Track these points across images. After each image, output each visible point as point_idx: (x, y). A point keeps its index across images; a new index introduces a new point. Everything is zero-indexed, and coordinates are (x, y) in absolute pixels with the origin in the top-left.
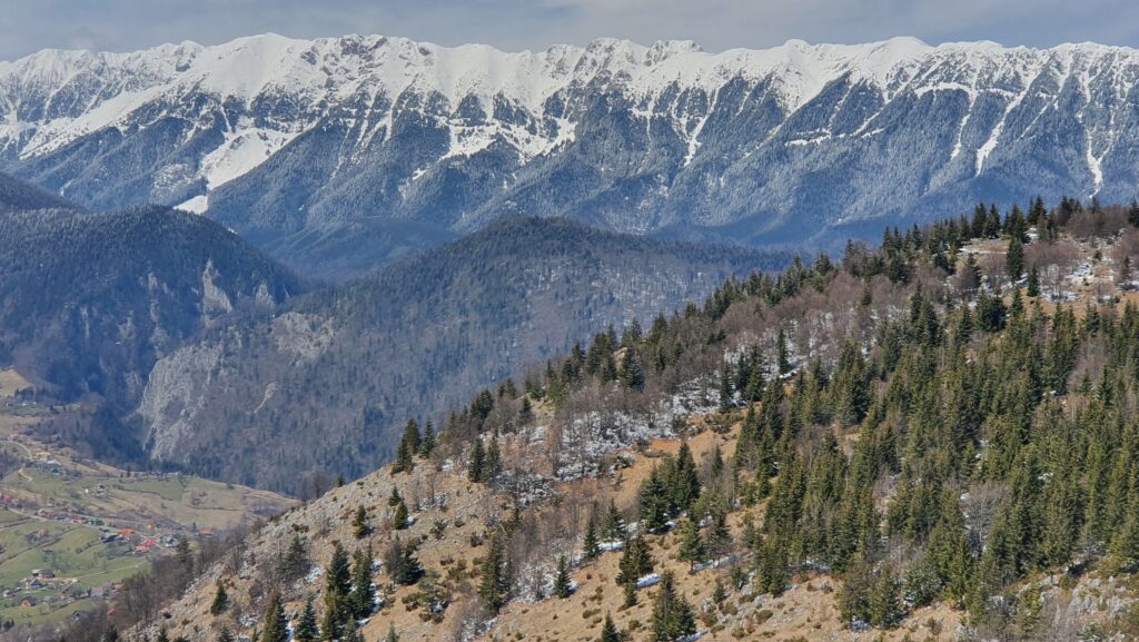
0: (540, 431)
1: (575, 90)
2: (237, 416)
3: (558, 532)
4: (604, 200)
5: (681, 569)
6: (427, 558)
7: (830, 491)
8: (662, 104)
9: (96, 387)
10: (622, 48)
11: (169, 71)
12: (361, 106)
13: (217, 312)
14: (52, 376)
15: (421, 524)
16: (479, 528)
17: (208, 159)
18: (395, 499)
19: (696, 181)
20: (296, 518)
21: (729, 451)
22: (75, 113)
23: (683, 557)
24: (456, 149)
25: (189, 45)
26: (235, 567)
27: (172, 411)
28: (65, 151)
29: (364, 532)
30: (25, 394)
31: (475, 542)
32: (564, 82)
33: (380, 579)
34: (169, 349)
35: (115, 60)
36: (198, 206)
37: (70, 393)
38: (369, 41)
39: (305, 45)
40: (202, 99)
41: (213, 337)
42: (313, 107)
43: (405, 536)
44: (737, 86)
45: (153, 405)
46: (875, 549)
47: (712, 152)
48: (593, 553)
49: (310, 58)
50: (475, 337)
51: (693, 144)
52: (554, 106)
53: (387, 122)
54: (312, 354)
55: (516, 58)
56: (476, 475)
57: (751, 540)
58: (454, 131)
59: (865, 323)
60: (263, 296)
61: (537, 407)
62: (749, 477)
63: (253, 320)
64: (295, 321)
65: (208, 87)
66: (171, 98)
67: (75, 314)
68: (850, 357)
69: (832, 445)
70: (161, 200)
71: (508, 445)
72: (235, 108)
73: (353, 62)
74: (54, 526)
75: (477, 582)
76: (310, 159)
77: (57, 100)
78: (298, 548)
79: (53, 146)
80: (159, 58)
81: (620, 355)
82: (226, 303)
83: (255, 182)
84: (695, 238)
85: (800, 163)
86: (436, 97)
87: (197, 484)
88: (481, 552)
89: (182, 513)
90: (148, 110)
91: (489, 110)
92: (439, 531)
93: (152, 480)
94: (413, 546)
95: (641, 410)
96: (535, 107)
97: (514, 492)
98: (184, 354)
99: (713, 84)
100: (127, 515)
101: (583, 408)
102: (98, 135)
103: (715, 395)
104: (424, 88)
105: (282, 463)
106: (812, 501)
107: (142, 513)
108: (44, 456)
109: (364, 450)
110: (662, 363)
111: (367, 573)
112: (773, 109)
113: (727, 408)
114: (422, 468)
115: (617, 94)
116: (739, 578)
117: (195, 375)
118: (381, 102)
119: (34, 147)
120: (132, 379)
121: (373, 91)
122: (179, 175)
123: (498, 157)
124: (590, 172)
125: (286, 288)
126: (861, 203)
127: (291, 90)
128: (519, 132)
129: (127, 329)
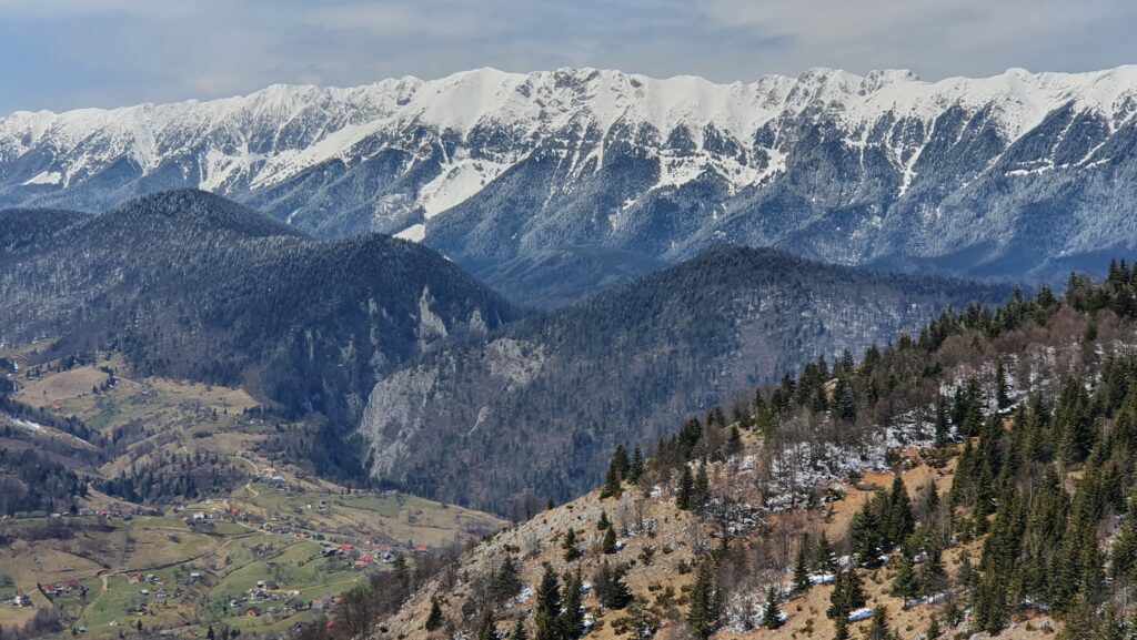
0: (748, 460)
1: (786, 120)
2: (451, 438)
3: (767, 563)
4: (815, 230)
5: (895, 605)
6: (636, 582)
7: (1051, 529)
8: (876, 133)
9: (320, 406)
10: (835, 78)
11: (391, 105)
12: (573, 137)
13: (433, 337)
14: (278, 395)
15: (629, 549)
16: (687, 556)
17: (426, 189)
18: (604, 523)
19: (911, 211)
20: (507, 538)
21: (945, 486)
22: (302, 145)
23: (896, 592)
24: (665, 179)
25: (410, 80)
26: (449, 585)
27: (390, 431)
28: (292, 182)
29: (573, 555)
30: (252, 413)
31: (683, 569)
32: (775, 113)
33: (589, 601)
34: (387, 372)
35: (341, 95)
36: (415, 234)
37: (295, 412)
38: (581, 75)
39: (519, 79)
40: (421, 132)
41: (430, 360)
42: (527, 138)
43: (613, 561)
44: (954, 116)
45: (372, 426)
46: (1099, 591)
47: (928, 182)
48: (803, 586)
49: (525, 91)
50: (684, 366)
51: (908, 174)
52: (764, 137)
53: (598, 152)
54: (523, 379)
55: (727, 88)
56: (684, 503)
57: (968, 576)
58: (664, 161)
59: (1089, 357)
60: (477, 321)
61: (746, 436)
62: (965, 513)
63: (467, 345)
64: (507, 347)
65: (427, 120)
66: (392, 131)
67: (300, 337)
68: (1073, 392)
69: (1054, 482)
70: (381, 229)
71: (716, 472)
72: (452, 139)
73: (566, 95)
74: (277, 540)
75: (685, 609)
76: (523, 188)
77: (286, 132)
78: (510, 568)
79: (281, 176)
80: (380, 92)
81: (831, 386)
82: (441, 329)
83: (470, 210)
84: (910, 269)
85: (1021, 193)
86: (647, 129)
87: (413, 502)
88: (689, 579)
89: (398, 529)
90: (370, 142)
91: (699, 140)
92: (647, 556)
93: (371, 498)
94: (622, 570)
95: (853, 442)
96: (746, 137)
97: (722, 521)
98: (401, 378)
99: (930, 114)
100: (347, 531)
101: (793, 438)
102: (323, 166)
103: (930, 428)
104: (635, 119)
105: (494, 484)
106: (1032, 539)
107: (361, 528)
108: (269, 471)
109: (573, 474)
110: (874, 395)
111: (576, 595)
112: (992, 139)
113: (942, 442)
114: (630, 492)
115: (830, 124)
116: (954, 616)
117: (413, 398)
118: (592, 133)
119: (263, 178)
120: (353, 400)
121: (585, 122)
122: (398, 205)
123: (708, 187)
124: (801, 203)
125: (499, 315)
126: (1084, 236)
127: (505, 122)
128: (730, 162)
129: (348, 352)
